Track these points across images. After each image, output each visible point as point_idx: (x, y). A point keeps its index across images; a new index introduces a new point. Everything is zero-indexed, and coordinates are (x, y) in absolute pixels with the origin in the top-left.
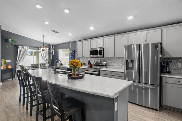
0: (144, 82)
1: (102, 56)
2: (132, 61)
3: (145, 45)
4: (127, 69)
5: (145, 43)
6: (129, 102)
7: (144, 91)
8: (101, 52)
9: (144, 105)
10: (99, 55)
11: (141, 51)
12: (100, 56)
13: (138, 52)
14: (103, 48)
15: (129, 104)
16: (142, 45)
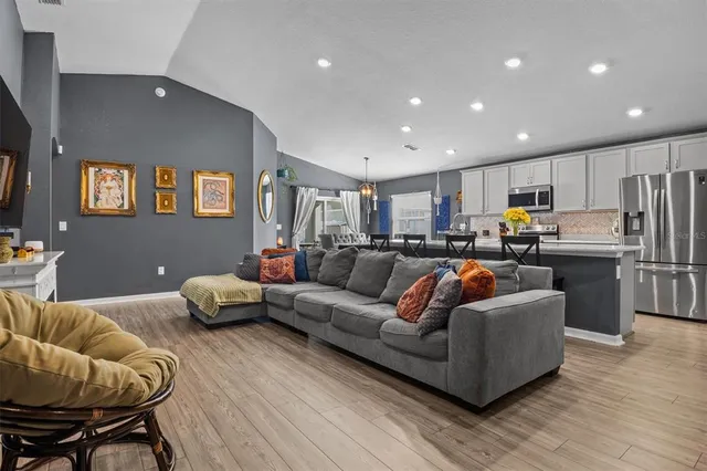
0: (674, 261)
1: (548, 207)
2: (641, 215)
3: (676, 177)
4: (626, 234)
5: (674, 170)
6: (637, 312)
7: (675, 281)
8: (546, 198)
9: (676, 314)
10: (540, 204)
11: (663, 191)
12: (542, 207)
13: (656, 191)
14: (552, 187)
15: (637, 316)
16: (669, 176)
